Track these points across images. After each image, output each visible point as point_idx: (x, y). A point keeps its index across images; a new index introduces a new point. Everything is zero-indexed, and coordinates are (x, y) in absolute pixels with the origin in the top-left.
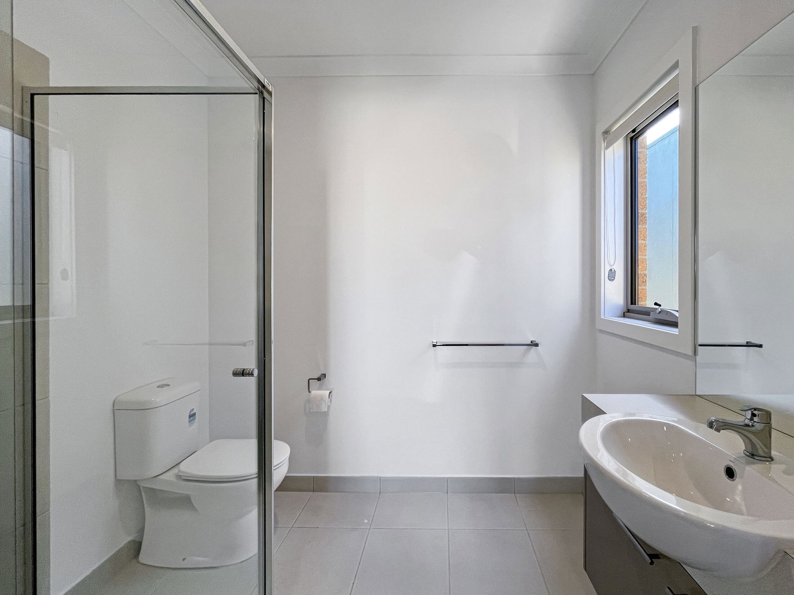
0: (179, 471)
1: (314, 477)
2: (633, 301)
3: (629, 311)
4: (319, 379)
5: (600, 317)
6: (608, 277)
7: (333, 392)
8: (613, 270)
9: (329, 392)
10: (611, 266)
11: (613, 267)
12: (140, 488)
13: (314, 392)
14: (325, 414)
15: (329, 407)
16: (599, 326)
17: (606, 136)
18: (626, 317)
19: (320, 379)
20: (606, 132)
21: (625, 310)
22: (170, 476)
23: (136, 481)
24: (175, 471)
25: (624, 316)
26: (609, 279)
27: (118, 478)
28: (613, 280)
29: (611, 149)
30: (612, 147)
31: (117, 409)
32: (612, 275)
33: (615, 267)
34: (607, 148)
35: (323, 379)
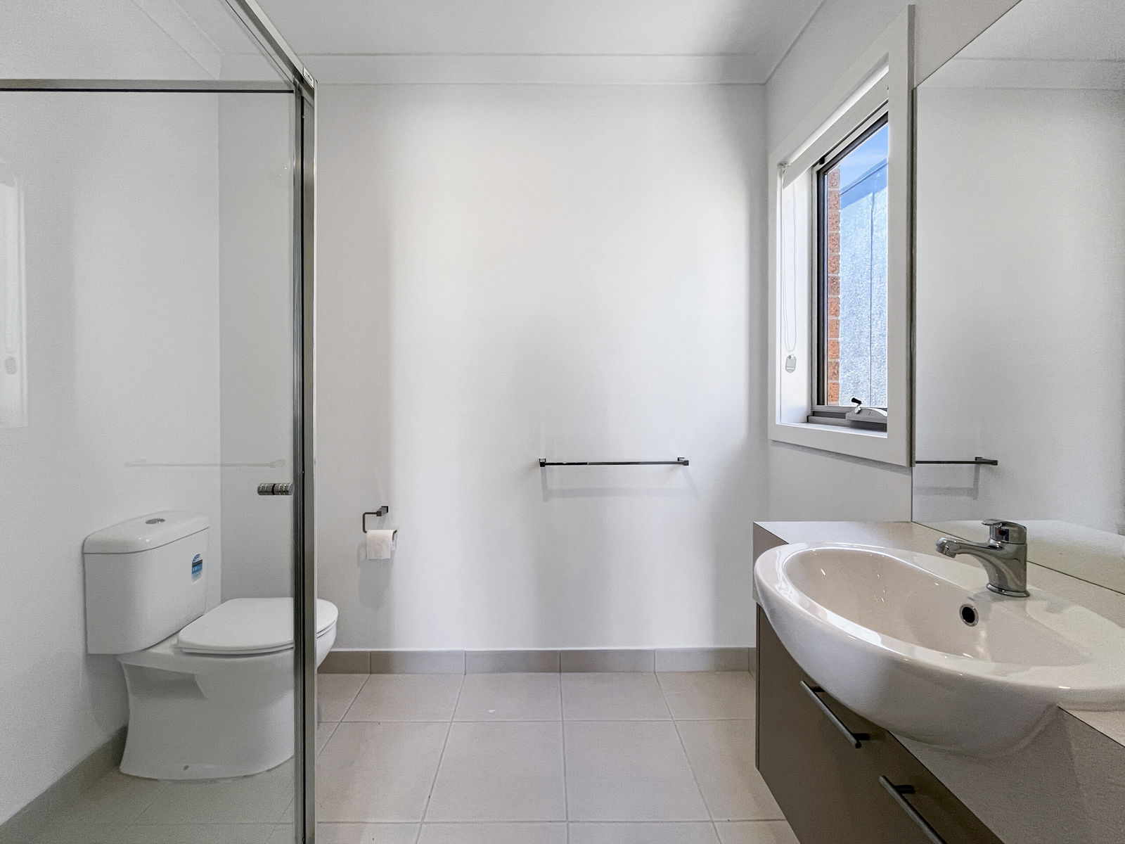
0: (178, 640)
1: (371, 652)
2: (820, 401)
3: (814, 413)
4: (379, 514)
5: (775, 422)
6: (786, 367)
7: (398, 531)
8: (792, 357)
9: (392, 531)
10: (790, 351)
11: (793, 353)
12: (121, 666)
13: (370, 532)
14: (387, 563)
15: (392, 553)
16: (771, 436)
17: (783, 169)
18: (811, 423)
19: (380, 512)
20: (782, 164)
21: (810, 413)
22: (165, 650)
23: (115, 656)
24: (173, 641)
25: (808, 421)
26: (787, 370)
27: (90, 651)
28: (793, 371)
29: (790, 186)
30: (791, 185)
31: (88, 553)
32: (791, 364)
33: (795, 354)
34: (785, 185)
35: (384, 513)
